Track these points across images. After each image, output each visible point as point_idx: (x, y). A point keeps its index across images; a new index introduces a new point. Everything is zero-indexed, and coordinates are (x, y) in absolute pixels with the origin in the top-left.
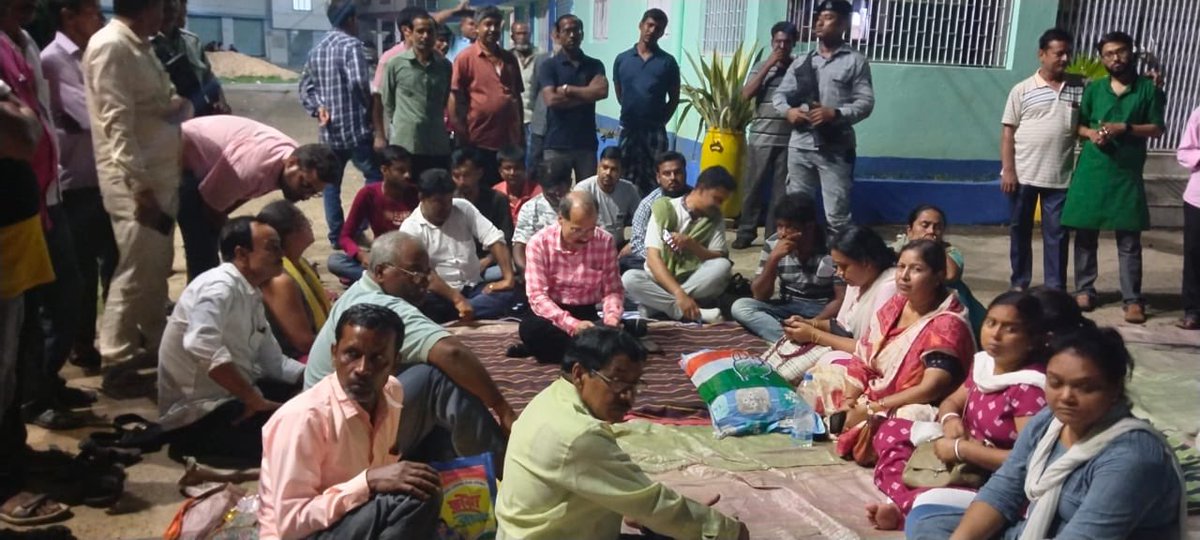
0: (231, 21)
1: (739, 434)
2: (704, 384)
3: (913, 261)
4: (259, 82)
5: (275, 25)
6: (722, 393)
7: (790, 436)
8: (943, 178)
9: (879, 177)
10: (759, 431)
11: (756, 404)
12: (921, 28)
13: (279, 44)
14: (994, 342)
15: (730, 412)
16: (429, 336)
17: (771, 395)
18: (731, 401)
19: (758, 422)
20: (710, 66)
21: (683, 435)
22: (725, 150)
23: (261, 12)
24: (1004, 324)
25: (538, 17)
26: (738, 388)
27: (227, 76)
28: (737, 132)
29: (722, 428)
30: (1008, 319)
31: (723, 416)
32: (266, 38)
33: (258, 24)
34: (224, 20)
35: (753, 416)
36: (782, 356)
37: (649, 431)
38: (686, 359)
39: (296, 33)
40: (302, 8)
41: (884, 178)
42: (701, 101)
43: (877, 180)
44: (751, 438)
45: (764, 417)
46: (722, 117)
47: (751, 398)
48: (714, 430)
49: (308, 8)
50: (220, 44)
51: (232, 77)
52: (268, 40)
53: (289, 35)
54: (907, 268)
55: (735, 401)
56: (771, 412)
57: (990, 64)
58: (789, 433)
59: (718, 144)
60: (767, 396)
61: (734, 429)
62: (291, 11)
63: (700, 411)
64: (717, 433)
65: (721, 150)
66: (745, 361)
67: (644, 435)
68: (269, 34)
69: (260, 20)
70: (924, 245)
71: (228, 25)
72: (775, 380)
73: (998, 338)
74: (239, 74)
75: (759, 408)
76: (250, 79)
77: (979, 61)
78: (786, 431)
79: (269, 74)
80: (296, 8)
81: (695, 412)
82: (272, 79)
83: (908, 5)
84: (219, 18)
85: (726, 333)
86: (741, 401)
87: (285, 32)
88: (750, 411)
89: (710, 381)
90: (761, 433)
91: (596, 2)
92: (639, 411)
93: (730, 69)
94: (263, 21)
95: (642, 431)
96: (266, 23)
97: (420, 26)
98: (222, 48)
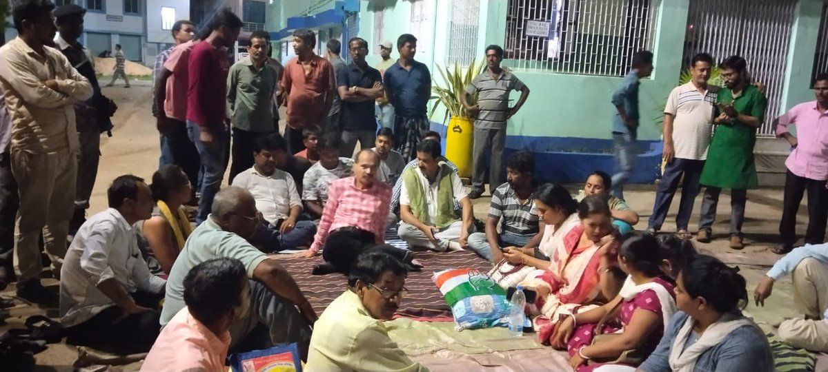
0: (118, 36)
2: (448, 293)
4: (136, 79)
5: (149, 40)
6: (460, 300)
7: (507, 329)
9: (566, 151)
10: (486, 326)
11: (484, 307)
12: (594, 51)
13: (151, 53)
15: (466, 313)
16: (254, 259)
17: (494, 300)
18: (467, 304)
19: (485, 319)
20: (453, 74)
21: (433, 328)
22: (463, 132)
23: (139, 31)
26: (472, 296)
29: (461, 323)
31: (462, 315)
32: (143, 49)
33: (137, 39)
34: (113, 36)
35: (482, 315)
36: (502, 273)
37: (410, 327)
38: (437, 275)
39: (164, 45)
41: (570, 151)
42: (447, 98)
43: (565, 153)
44: (481, 330)
45: (490, 316)
46: (461, 109)
47: (482, 303)
48: (455, 325)
50: (110, 52)
52: (144, 50)
53: (159, 47)
55: (469, 305)
56: (494, 312)
58: (507, 326)
59: (458, 127)
60: (492, 301)
61: (469, 325)
62: (161, 31)
63: (446, 311)
64: (457, 327)
65: (460, 131)
66: (477, 276)
67: (407, 329)
68: (145, 46)
69: (139, 36)
71: (116, 40)
72: (496, 289)
75: (486, 309)
78: (505, 325)
79: (145, 74)
80: (164, 28)
81: (442, 312)
82: (146, 77)
83: (585, 36)
84: (109, 34)
85: (464, 257)
86: (474, 304)
87: (156, 46)
88: (480, 312)
89: (452, 291)
90: (488, 327)
91: (375, 28)
92: (404, 312)
93: (467, 76)
94: (140, 37)
95: (405, 326)
96: (143, 39)
97: (256, 44)
98: (111, 55)
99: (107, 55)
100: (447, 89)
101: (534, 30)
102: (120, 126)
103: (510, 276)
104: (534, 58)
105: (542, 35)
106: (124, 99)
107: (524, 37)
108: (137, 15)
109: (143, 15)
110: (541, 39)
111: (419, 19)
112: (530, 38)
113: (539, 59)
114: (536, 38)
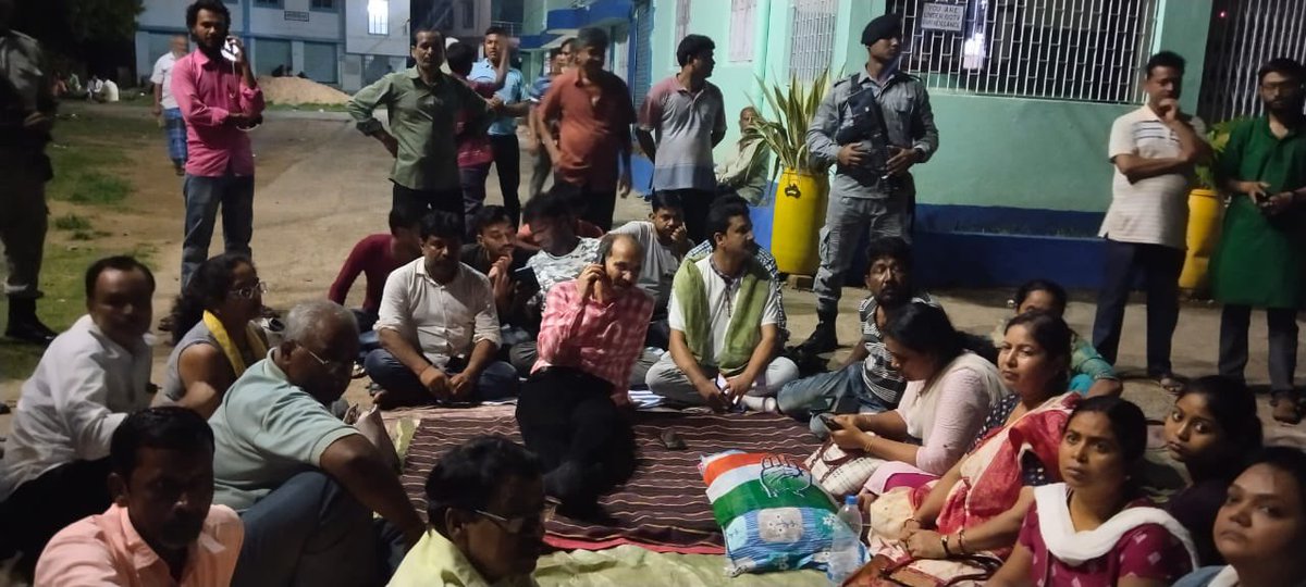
0: (302, 44)
1: (758, 571)
2: (720, 500)
3: (1022, 341)
4: (322, 111)
5: (348, 50)
6: (741, 514)
7: (825, 574)
8: (1068, 232)
9: (990, 231)
10: (787, 566)
11: (784, 530)
12: (1043, 56)
13: (352, 70)
14: (1077, 465)
15: (748, 542)
16: (326, 434)
17: (804, 517)
18: (752, 524)
19: (785, 554)
20: (786, 97)
21: (683, 569)
22: (802, 196)
23: (334, 35)
24: (1091, 441)
25: (619, 43)
26: (763, 508)
27: (289, 102)
28: (817, 174)
29: (738, 561)
30: (1095, 433)
31: (740, 546)
32: (339, 63)
33: (330, 48)
34: (294, 44)
35: (779, 546)
36: (827, 463)
37: (641, 562)
38: (707, 461)
39: (371, 58)
40: (378, 32)
41: (997, 232)
42: (775, 136)
43: (987, 234)
44: (775, 576)
45: (796, 547)
46: (798, 156)
47: (779, 521)
48: (726, 565)
49: (384, 31)
50: (290, 68)
51: (294, 105)
52: (340, 65)
53: (363, 60)
54: (1013, 350)
55: (756, 526)
56: (803, 540)
57: (1126, 100)
58: (825, 570)
59: (794, 188)
60: (800, 521)
61: (752, 564)
62: (367, 35)
63: (714, 533)
64: (730, 568)
65: (798, 195)
66: (776, 469)
67: (634, 568)
68: (342, 59)
69: (333, 44)
70: (1040, 319)
71: (298, 50)
72: (813, 497)
73: (1082, 459)
74: (301, 102)
75: (787, 535)
76: (313, 106)
77: (1113, 96)
78: (822, 567)
79: (337, 102)
80: (371, 31)
81: (707, 536)
82: (338, 107)
83: (1028, 30)
84: (287, 41)
85: (770, 424)
86: (764, 525)
87: (359, 58)
88: (774, 540)
89: (728, 495)
90: (790, 569)
91: (678, 24)
92: (631, 534)
93: (810, 98)
94: (336, 45)
95: (632, 562)
96: (339, 49)
97: (424, 41)
98: (291, 73)
99: (285, 73)
100: (776, 121)
101: (935, 19)
102: (267, 182)
103: (844, 467)
104: (935, 68)
105: (950, 28)
106: (291, 140)
107: (919, 31)
108: (330, 12)
109: (340, 10)
110: (949, 35)
111: (745, 6)
112: (929, 33)
113: (944, 71)
114: (938, 33)
